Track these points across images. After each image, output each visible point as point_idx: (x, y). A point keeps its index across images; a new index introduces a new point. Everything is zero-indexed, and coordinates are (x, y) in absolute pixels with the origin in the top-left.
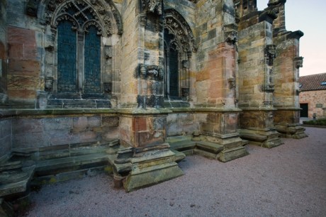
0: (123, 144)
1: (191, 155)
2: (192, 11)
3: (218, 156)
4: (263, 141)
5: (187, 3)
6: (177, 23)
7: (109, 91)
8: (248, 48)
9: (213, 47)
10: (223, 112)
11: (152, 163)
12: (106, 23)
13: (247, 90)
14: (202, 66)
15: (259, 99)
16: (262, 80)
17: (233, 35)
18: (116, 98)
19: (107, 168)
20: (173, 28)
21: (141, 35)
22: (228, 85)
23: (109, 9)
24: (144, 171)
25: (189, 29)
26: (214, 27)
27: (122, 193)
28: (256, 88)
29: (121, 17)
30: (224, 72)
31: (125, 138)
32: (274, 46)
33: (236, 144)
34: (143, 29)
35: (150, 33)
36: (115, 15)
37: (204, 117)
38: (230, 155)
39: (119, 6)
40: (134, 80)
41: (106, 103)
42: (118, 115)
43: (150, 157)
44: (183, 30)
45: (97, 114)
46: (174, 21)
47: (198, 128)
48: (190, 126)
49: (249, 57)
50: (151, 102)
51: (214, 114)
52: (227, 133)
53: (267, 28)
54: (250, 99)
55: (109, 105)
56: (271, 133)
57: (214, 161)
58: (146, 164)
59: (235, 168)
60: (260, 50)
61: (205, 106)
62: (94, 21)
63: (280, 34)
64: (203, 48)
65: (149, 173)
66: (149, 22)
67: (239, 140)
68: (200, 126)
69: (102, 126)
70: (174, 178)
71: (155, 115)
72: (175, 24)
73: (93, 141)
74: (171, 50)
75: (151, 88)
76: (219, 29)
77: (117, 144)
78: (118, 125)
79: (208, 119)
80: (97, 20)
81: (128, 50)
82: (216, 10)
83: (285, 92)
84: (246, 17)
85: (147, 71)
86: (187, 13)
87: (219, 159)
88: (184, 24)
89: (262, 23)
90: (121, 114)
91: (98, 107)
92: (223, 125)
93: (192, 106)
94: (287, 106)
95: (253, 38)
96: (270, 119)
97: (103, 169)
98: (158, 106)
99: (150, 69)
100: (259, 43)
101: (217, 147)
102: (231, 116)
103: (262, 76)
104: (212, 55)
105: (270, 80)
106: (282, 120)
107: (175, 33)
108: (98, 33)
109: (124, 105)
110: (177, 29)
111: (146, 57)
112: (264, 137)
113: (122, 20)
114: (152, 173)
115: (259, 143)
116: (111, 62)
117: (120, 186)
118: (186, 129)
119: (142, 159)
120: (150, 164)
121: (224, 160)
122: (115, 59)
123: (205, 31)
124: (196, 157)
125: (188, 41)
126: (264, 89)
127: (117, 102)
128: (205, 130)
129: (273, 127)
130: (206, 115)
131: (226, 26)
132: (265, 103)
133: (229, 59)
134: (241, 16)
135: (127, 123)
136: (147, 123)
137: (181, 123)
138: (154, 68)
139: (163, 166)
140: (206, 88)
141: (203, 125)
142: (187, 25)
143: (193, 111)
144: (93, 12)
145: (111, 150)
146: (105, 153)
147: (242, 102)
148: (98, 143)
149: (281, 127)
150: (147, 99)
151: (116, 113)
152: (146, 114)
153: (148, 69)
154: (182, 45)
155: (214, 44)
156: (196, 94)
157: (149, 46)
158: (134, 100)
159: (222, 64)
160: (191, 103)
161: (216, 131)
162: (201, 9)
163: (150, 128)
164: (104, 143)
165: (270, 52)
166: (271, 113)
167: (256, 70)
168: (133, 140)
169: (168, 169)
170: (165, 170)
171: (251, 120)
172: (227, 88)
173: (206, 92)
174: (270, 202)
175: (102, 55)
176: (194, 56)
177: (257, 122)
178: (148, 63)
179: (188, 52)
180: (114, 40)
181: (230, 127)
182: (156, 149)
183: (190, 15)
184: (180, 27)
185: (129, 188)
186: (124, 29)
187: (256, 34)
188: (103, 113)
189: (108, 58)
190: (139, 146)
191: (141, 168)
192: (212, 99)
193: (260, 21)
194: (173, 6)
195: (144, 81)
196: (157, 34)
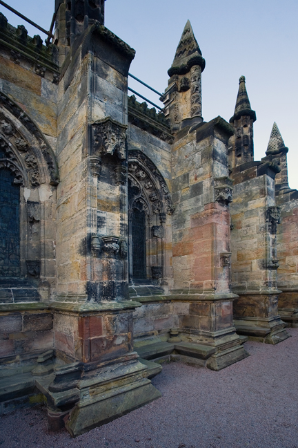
0: (62, 358)
1: (168, 362)
2: (166, 155)
3: (208, 362)
4: (266, 335)
5: (159, 143)
6: (144, 172)
7: (36, 274)
8: (244, 209)
9: (199, 208)
10: (214, 301)
11: (113, 385)
12: (30, 166)
13: (242, 267)
14: (181, 235)
15: (259, 279)
16: (263, 253)
17: (227, 192)
18: (47, 284)
19: (35, 398)
20: (139, 178)
21: (92, 189)
22: (220, 262)
23: (35, 144)
24: (99, 398)
25: (162, 181)
26: (199, 179)
27: (63, 439)
28: (255, 265)
29: (55, 157)
30: (214, 245)
31: (65, 348)
32: (278, 208)
33: (231, 344)
34: (95, 180)
35: (105, 185)
36: (46, 155)
37: (185, 308)
38: (224, 360)
39: (52, 140)
40: (80, 259)
41: (30, 292)
42: (52, 313)
43: (108, 376)
44: (152, 182)
45: (16, 312)
46: (140, 168)
47: (176, 323)
48: (166, 321)
49: (245, 222)
50: (109, 293)
51: (200, 303)
52: (219, 328)
53: (268, 184)
54: (247, 279)
55: (37, 296)
56: (275, 323)
57: (202, 370)
58: (102, 387)
59: (234, 378)
60: (260, 213)
61: (186, 292)
62: (7, 162)
63: (282, 192)
64: (183, 209)
65: (107, 401)
66: (104, 168)
67: (235, 337)
68: (178, 321)
69: (24, 330)
70: (147, 402)
71: (116, 311)
72: (141, 172)
73: (8, 355)
74: (135, 210)
75: (108, 270)
76: (207, 184)
77: (52, 357)
78: (51, 326)
79: (191, 310)
80: (14, 159)
81: (69, 210)
82: (202, 156)
83: (290, 268)
84: (241, 168)
85: (102, 244)
86: (159, 157)
87: (209, 367)
88: (155, 173)
89: (262, 177)
90: (57, 310)
91: (16, 300)
92: (213, 319)
93: (167, 292)
94: (293, 286)
95: (250, 196)
96: (273, 304)
97: (26, 401)
98: (120, 298)
99: (107, 242)
100: (258, 204)
101: (207, 349)
102: (225, 304)
103: (263, 248)
104: (197, 219)
105: (273, 252)
106: (286, 304)
107: (141, 185)
108: (16, 181)
109: (62, 296)
110: (143, 180)
111: (101, 223)
112: (266, 330)
113: (57, 164)
114: (113, 399)
115: (261, 338)
116: (39, 228)
117: (58, 427)
118: (159, 326)
119: (96, 381)
120: (108, 386)
121: (217, 368)
122: (46, 223)
123: (186, 185)
124: (175, 365)
125: (161, 198)
126: (266, 266)
127: (49, 291)
128: (188, 326)
129: (277, 315)
130: (188, 305)
131: (216, 180)
132: (267, 284)
133: (222, 227)
134: (233, 166)
135: (68, 326)
136: (103, 323)
137: (151, 317)
138: (112, 240)
139: (129, 387)
140: (188, 266)
141: (184, 318)
142: (159, 175)
143: (169, 300)
144: (7, 146)
145: (40, 369)
146: (31, 374)
147: (237, 284)
148: (18, 357)
149: (286, 314)
150: (102, 287)
151: (49, 309)
152: (101, 311)
153: (104, 241)
154: (151, 203)
155: (200, 204)
156: (173, 276)
157: (105, 206)
158: (81, 290)
159: (212, 233)
160: (166, 289)
161: (203, 328)
162: (180, 154)
163: (109, 331)
164: (28, 357)
165: (273, 216)
166: (274, 297)
167: (255, 240)
168: (80, 351)
169: (137, 391)
170: (133, 392)
171: (249, 308)
172: (219, 266)
173: (187, 272)
174: (289, 425)
175: (22, 217)
176: (169, 220)
177: (256, 310)
178: (104, 232)
179: (160, 215)
180: (44, 193)
181: (223, 320)
182: (118, 362)
183: (163, 161)
184: (148, 177)
185: (76, 429)
186: (62, 177)
187: (255, 192)
188: (26, 310)
189: (33, 221)
190: (90, 360)
191: (95, 395)
192: (197, 282)
193: (259, 175)
194: (138, 146)
195: (96, 260)
196: (118, 188)
